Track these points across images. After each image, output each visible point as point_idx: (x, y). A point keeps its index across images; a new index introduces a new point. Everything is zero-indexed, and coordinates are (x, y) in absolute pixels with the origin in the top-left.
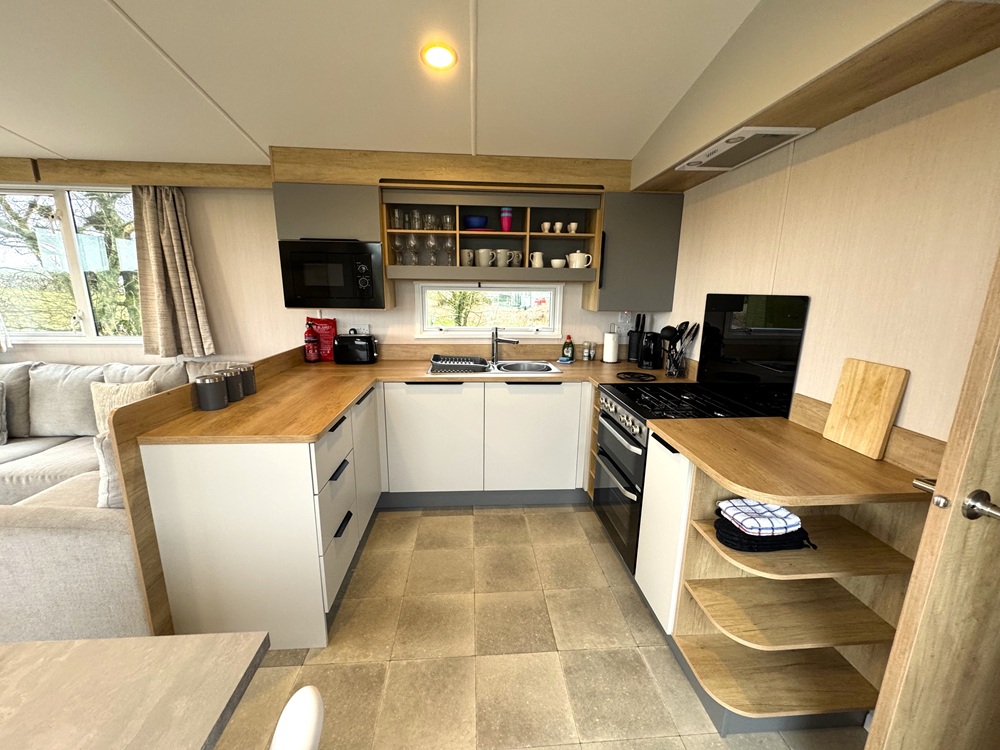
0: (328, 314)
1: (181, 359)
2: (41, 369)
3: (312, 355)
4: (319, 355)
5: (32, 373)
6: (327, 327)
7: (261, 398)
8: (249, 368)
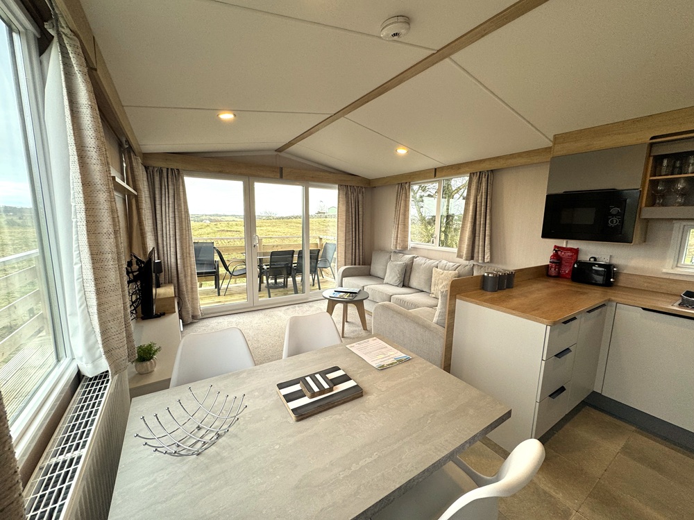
0: (573, 244)
1: (472, 262)
2: (418, 258)
3: (553, 271)
4: (559, 273)
5: (415, 260)
6: (570, 254)
7: (515, 291)
8: (512, 272)
